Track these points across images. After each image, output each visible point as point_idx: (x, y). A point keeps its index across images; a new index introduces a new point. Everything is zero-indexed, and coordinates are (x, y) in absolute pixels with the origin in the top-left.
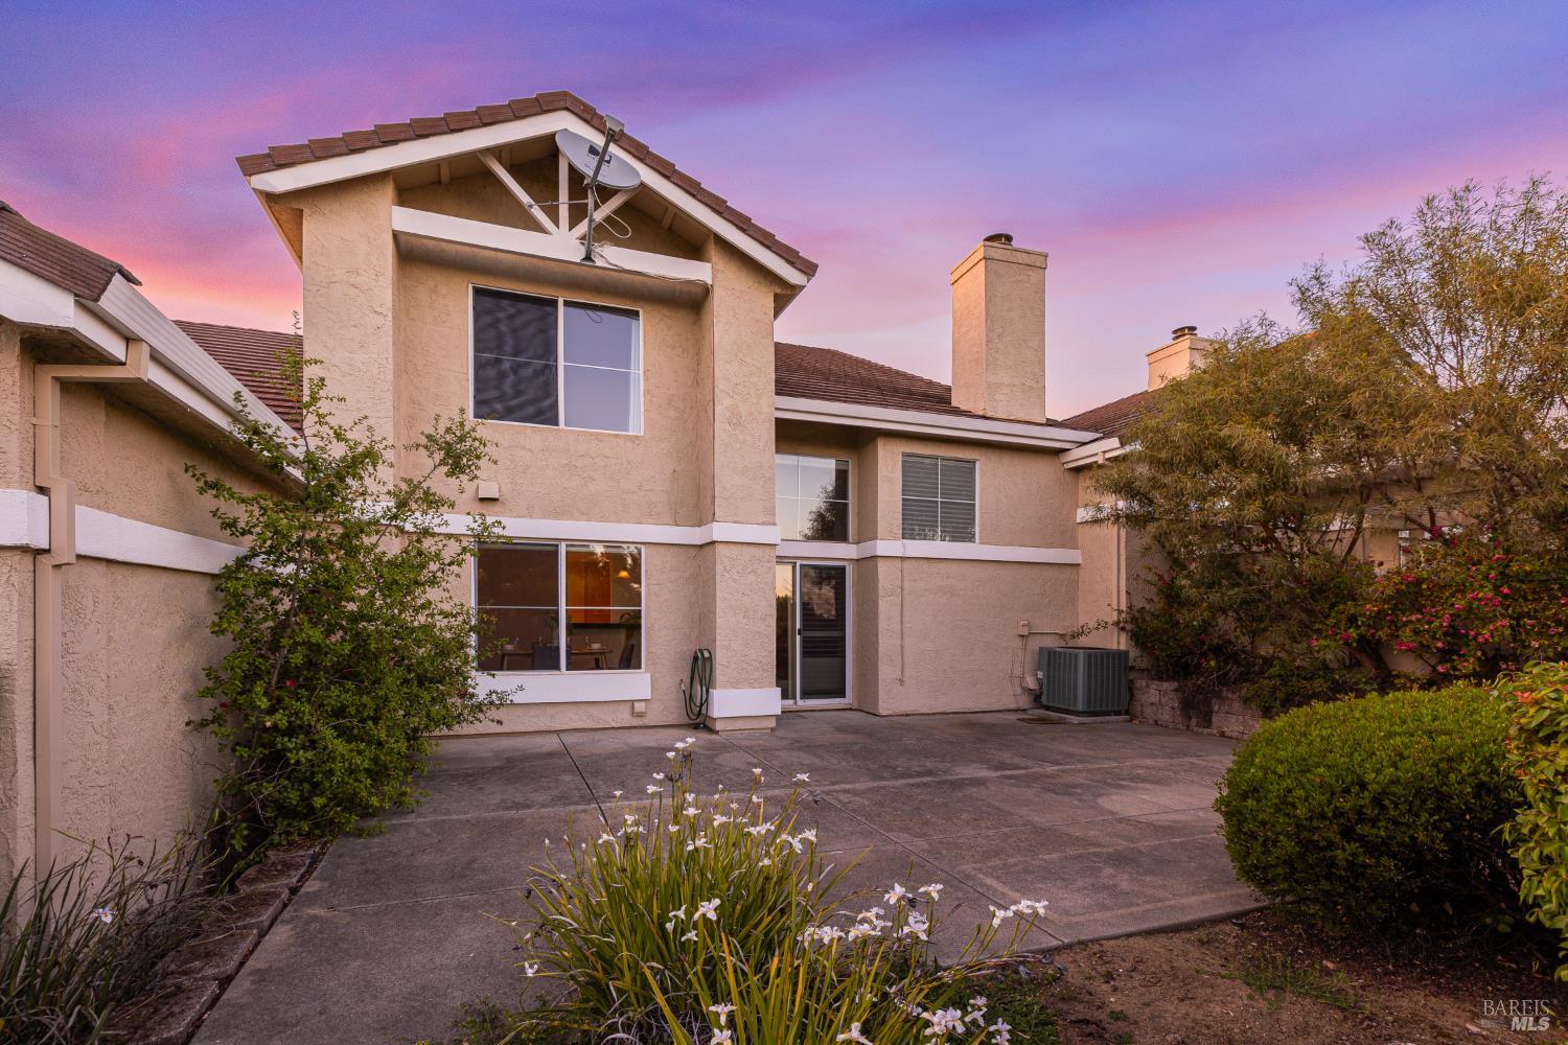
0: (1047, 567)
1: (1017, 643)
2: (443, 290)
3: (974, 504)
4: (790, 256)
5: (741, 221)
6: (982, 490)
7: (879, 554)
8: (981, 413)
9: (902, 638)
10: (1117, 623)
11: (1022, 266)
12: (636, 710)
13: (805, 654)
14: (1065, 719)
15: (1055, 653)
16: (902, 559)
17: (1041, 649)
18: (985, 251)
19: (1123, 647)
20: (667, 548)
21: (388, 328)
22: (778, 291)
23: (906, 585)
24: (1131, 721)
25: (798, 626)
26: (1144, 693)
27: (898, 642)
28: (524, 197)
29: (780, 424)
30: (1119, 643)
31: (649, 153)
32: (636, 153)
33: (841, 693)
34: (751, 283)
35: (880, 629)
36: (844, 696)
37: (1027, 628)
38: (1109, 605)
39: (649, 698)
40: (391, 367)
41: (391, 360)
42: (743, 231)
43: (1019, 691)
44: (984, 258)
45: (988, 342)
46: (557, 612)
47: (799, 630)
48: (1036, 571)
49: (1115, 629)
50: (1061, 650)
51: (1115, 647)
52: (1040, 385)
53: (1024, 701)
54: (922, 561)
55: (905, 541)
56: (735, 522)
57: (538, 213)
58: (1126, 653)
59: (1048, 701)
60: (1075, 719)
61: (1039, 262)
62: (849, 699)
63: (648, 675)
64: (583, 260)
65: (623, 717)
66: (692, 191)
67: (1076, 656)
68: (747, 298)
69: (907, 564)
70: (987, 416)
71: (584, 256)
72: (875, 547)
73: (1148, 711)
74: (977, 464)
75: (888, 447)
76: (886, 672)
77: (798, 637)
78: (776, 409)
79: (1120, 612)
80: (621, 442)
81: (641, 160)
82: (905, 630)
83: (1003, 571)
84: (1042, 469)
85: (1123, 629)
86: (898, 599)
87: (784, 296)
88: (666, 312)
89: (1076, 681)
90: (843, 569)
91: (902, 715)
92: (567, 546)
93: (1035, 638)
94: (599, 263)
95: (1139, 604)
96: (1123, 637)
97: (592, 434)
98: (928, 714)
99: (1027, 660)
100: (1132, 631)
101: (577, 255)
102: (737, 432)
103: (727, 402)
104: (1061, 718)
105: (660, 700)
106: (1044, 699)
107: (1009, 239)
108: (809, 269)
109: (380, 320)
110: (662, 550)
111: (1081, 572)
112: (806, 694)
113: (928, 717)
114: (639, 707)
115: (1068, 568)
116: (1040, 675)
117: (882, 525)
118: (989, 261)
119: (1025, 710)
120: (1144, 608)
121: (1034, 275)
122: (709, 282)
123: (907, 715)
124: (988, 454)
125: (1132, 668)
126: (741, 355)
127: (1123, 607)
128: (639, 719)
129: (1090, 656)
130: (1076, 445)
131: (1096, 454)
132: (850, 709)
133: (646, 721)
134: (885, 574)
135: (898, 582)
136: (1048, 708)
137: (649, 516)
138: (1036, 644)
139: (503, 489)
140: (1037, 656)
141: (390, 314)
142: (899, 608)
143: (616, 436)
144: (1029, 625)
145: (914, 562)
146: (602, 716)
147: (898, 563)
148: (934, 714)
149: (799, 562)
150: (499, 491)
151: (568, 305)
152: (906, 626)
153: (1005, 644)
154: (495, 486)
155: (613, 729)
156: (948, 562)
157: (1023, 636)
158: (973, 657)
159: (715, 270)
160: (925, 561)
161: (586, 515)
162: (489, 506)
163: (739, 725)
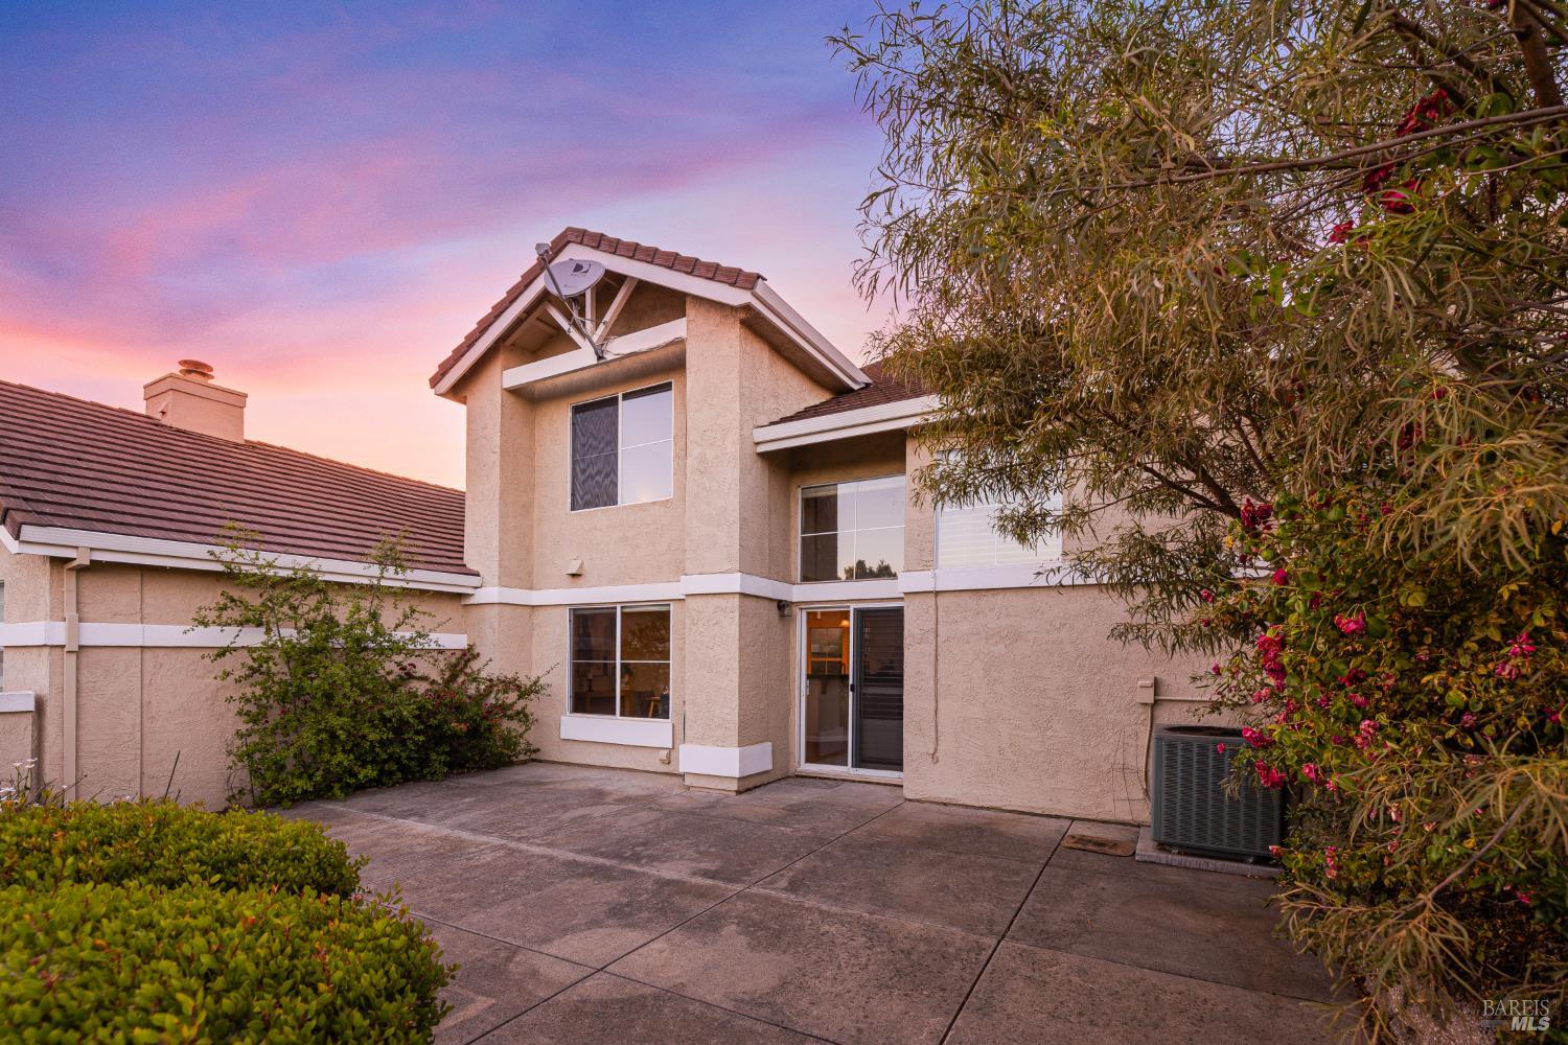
4: (735, 277)
7: (904, 590)
9: (936, 699)
12: (660, 757)
16: (937, 593)
21: (498, 462)
22: (743, 316)
23: (941, 630)
25: (851, 681)
27: (932, 705)
28: (566, 325)
32: (610, 251)
39: (671, 747)
43: (1138, 793)
46: (614, 665)
47: (852, 686)
54: (965, 596)
55: (939, 571)
56: (701, 574)
57: (574, 334)
63: (672, 723)
64: (597, 361)
65: (655, 763)
69: (944, 600)
71: (597, 357)
75: (920, 450)
76: (910, 743)
77: (851, 694)
80: (657, 508)
82: (940, 691)
86: (933, 647)
91: (936, 803)
92: (622, 607)
93: (1164, 707)
97: (638, 507)
98: (975, 807)
101: (593, 359)
102: (704, 480)
108: (752, 282)
109: (495, 457)
112: (861, 761)
114: (664, 754)
117: (911, 551)
122: (684, 336)
123: (945, 804)
128: (666, 766)
133: (670, 769)
134: (912, 616)
135: (932, 625)
137: (676, 573)
139: (584, 565)
142: (932, 660)
143: (654, 503)
145: (956, 599)
146: (642, 759)
147: (931, 600)
148: (982, 808)
149: (853, 607)
150: (581, 566)
151: (626, 397)
152: (942, 681)
153: (1112, 716)
154: (578, 563)
155: (648, 772)
156: (1008, 594)
157: (1146, 704)
158: (1049, 733)
159: (688, 321)
160: (969, 594)
161: (633, 580)
162: (576, 580)
163: (703, 783)
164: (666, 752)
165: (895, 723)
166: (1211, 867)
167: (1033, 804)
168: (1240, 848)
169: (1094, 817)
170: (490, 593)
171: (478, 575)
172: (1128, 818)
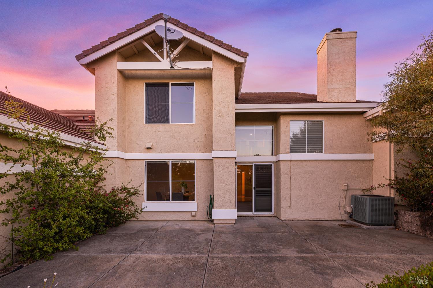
0: (357, 162)
1: (343, 193)
2: (137, 86)
3: (322, 138)
4: (238, 52)
5: (219, 43)
6: (325, 132)
7: (280, 159)
8: (325, 102)
9: (291, 191)
10: (389, 185)
11: (344, 39)
12: (192, 215)
13: (256, 196)
14: (361, 226)
15: (357, 197)
16: (291, 161)
17: (352, 195)
18: (327, 36)
19: (392, 196)
20: (203, 161)
21: (116, 99)
22: (236, 66)
23: (292, 171)
24: (395, 229)
25: (254, 186)
26: (403, 217)
27: (289, 192)
28: (153, 51)
29: (237, 114)
30: (390, 194)
31: (187, 26)
32: (183, 28)
33: (270, 210)
34: (226, 65)
35: (281, 187)
36: (271, 212)
37: (347, 187)
38: (384, 177)
39: (197, 211)
40: (116, 110)
41: (116, 108)
42: (220, 46)
43: (343, 212)
44: (327, 39)
45: (329, 72)
46: (169, 182)
47: (254, 188)
48: (350, 164)
49: (389, 187)
50: (360, 196)
51: (388, 195)
52: (353, 86)
53: (345, 217)
54: (298, 162)
55: (292, 154)
56: (220, 150)
57: (157, 56)
58: (394, 198)
59: (355, 217)
60: (365, 227)
61: (353, 35)
62: (273, 213)
63: (196, 203)
64: (170, 68)
65: (188, 217)
66: (202, 36)
67: (366, 199)
68: (224, 71)
69: (292, 163)
70: (328, 102)
71: (170, 66)
72: (279, 157)
73: (405, 225)
74: (323, 121)
75: (285, 119)
76: (284, 204)
77: (254, 190)
78: (235, 109)
79: (390, 180)
80: (188, 126)
81: (185, 30)
82: (292, 188)
83: (336, 164)
84: (355, 121)
85: (392, 187)
86: (289, 176)
87: (239, 68)
88: (203, 81)
89: (365, 210)
90: (271, 166)
91: (290, 220)
92: (172, 161)
93: (351, 191)
94: (176, 68)
95: (401, 176)
96: (393, 191)
97: (179, 125)
98: (302, 220)
99: (347, 200)
100: (397, 188)
101: (168, 67)
102: (221, 118)
103: (217, 108)
104: (359, 226)
105: (201, 212)
106: (353, 217)
107: (340, 30)
108: (245, 55)
109: (113, 97)
110: (201, 161)
111: (374, 163)
112: (257, 210)
113: (301, 221)
114: (194, 214)
115: (368, 162)
116: (352, 206)
117: (282, 148)
118: (329, 40)
119: (346, 220)
120: (403, 178)
121: (350, 42)
122: (211, 67)
123: (293, 220)
124: (328, 117)
125: (396, 205)
126: (222, 91)
127: (393, 178)
128: (194, 217)
129: (372, 200)
130: (369, 109)
131: (379, 112)
132: (274, 216)
133: (196, 218)
134: (283, 167)
135: (289, 170)
136: (355, 221)
137: (198, 150)
138: (350, 193)
139: (153, 144)
140: (351, 199)
141: (116, 94)
142: (289, 179)
143: (187, 125)
144: (347, 185)
145: (296, 162)
146: (182, 216)
147: (289, 162)
148: (304, 220)
149: (254, 164)
150: (152, 145)
151: (173, 84)
152: (292, 186)
153: (336, 193)
154: (151, 144)
155: (186, 220)
156: (310, 161)
157: (345, 190)
158: (321, 198)
159: (213, 63)
160: (300, 161)
161: (178, 151)
162: (149, 150)
163: (222, 222)
164: (195, 213)
165: (269, 198)
166: (381, 228)
167: (317, 218)
168: (384, 223)
169: (332, 219)
170: (113, 153)
171: (106, 145)
172: (340, 219)
